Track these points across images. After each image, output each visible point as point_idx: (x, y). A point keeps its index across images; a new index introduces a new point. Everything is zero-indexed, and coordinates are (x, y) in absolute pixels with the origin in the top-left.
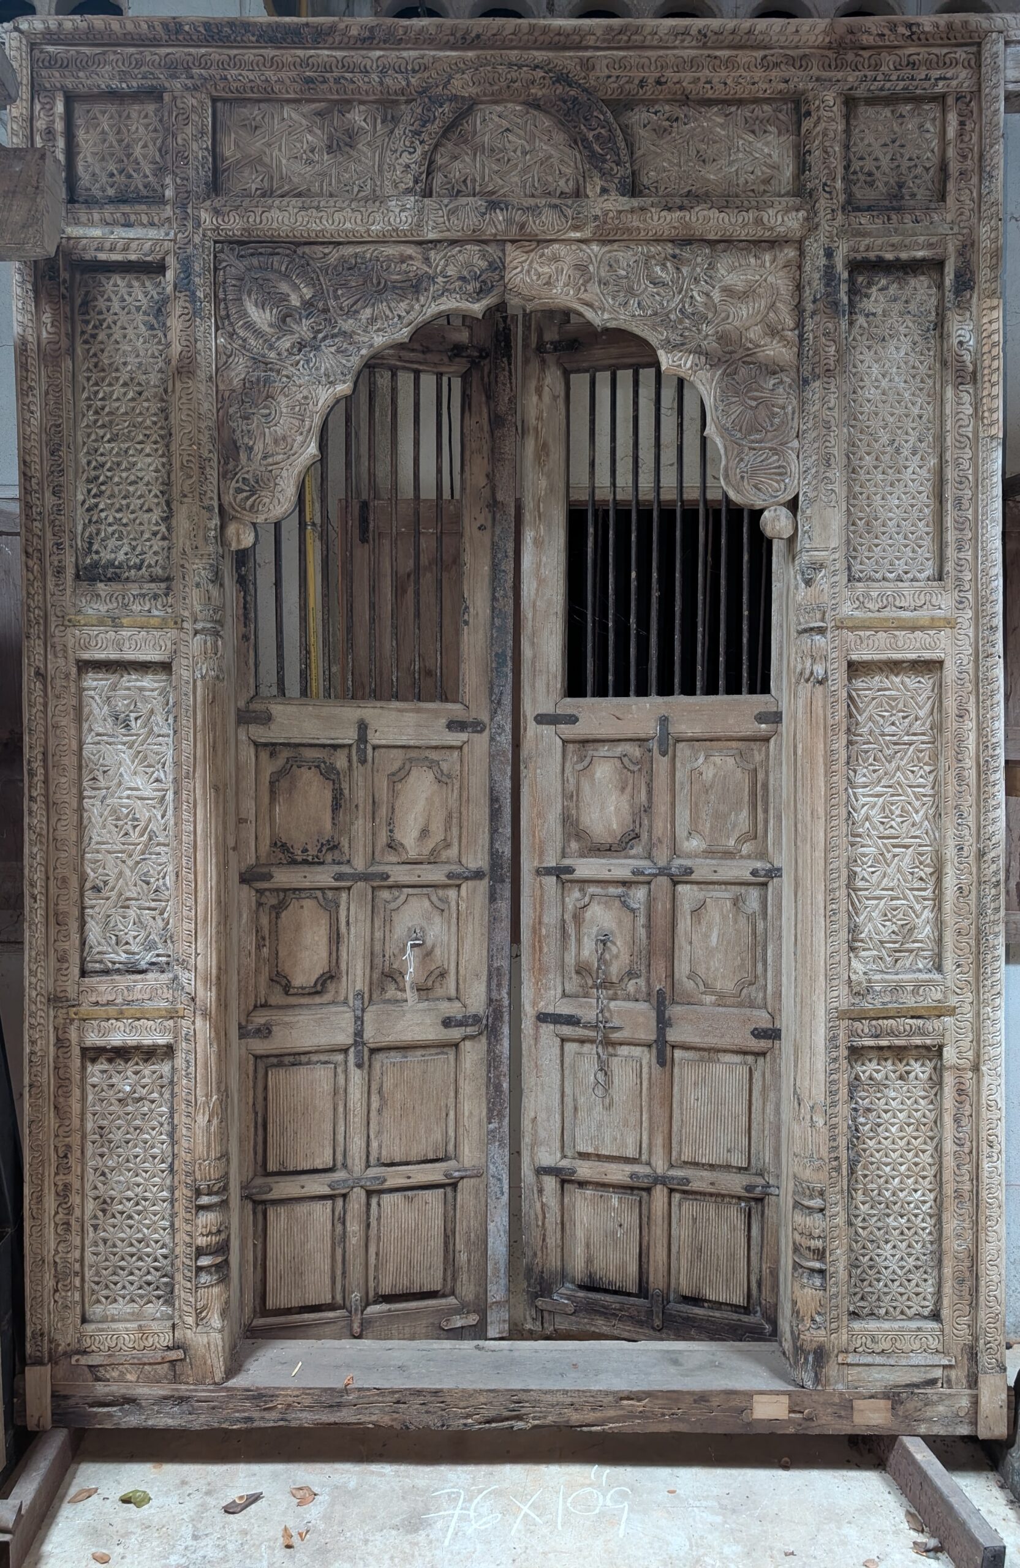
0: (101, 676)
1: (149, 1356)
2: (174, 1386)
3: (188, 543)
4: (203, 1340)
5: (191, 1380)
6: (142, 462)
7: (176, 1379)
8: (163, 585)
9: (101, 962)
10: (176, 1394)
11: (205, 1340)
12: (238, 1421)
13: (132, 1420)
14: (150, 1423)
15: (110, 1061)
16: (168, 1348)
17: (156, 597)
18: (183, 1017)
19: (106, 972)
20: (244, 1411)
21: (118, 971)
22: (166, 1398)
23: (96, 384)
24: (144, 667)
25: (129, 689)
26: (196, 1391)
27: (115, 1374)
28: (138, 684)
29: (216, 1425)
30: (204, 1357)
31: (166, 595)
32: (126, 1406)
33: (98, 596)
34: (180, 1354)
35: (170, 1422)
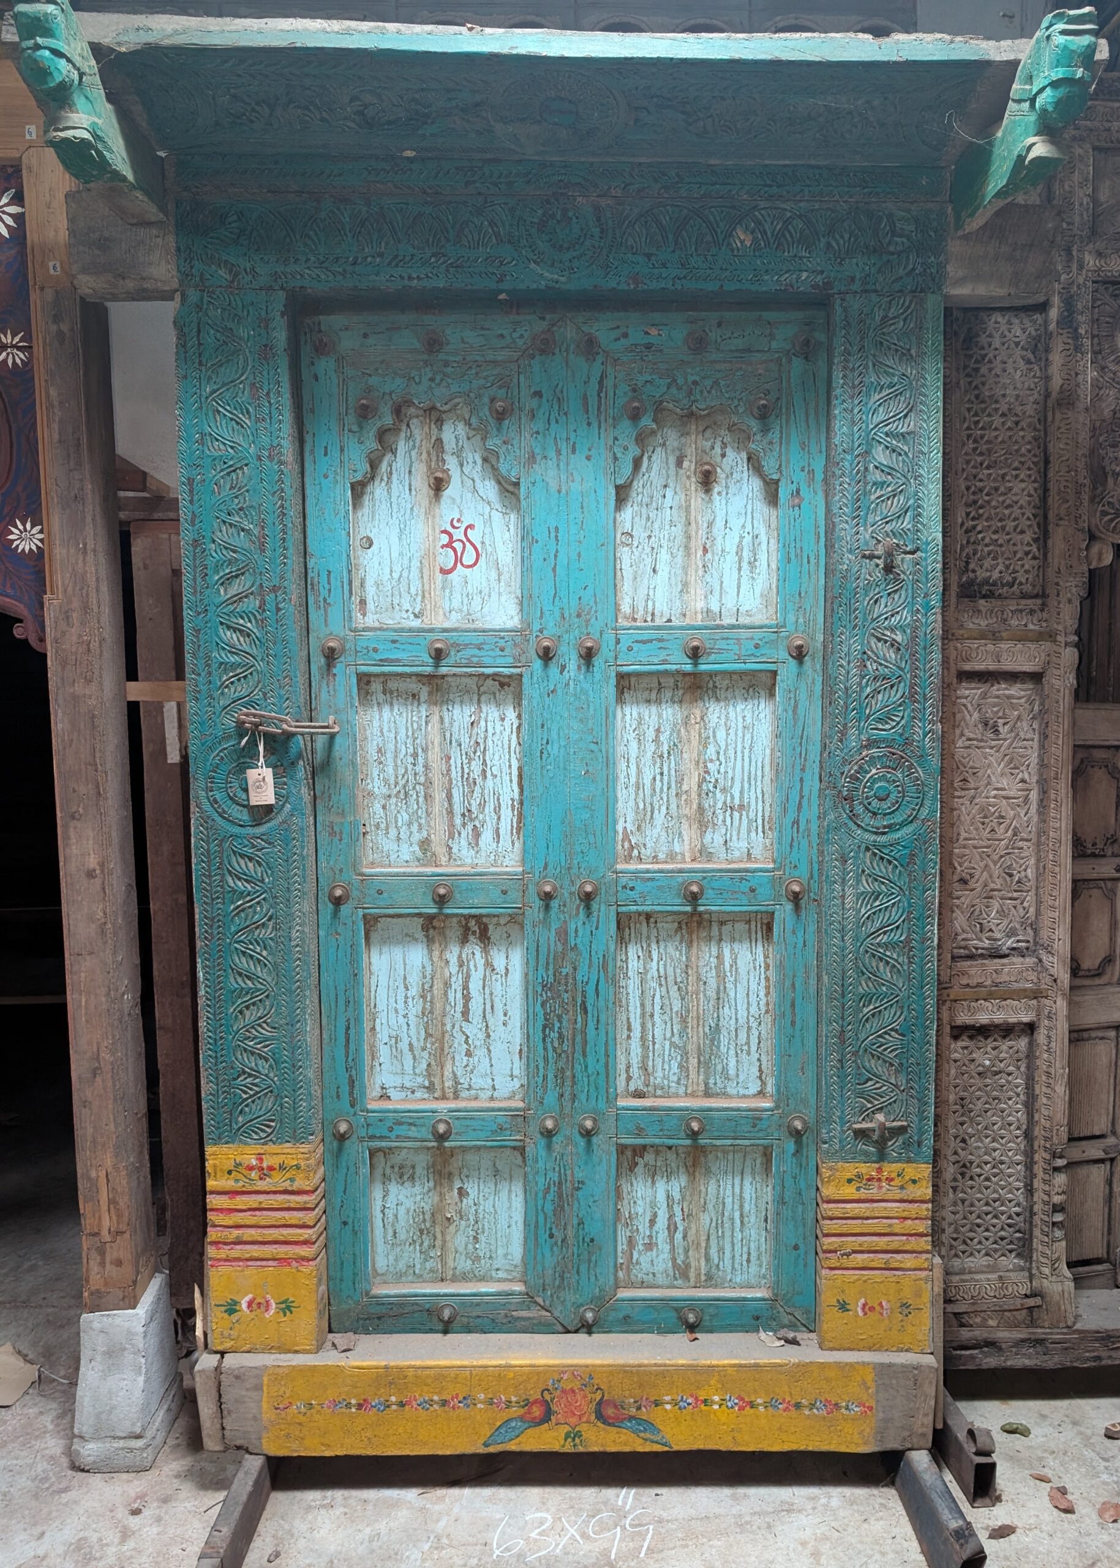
0: (973, 685)
1: (1009, 1304)
2: (1031, 1330)
3: (1063, 562)
4: (1058, 1288)
5: (1046, 1324)
6: (1018, 487)
7: (1033, 1323)
8: (1039, 601)
9: (965, 948)
10: (1033, 1337)
11: (1060, 1288)
12: (1088, 1359)
13: (991, 1361)
14: (1009, 1363)
15: (971, 1038)
16: (1026, 1296)
17: (1032, 612)
18: (1046, 997)
19: (971, 957)
20: (1093, 1351)
21: (982, 956)
22: (1023, 1341)
23: (976, 414)
24: (1013, 677)
25: (998, 697)
26: (1051, 1333)
27: (978, 1320)
28: (1007, 692)
29: (1068, 1364)
30: (1058, 1304)
31: (1042, 610)
32: (985, 1349)
33: (979, 611)
34: (1037, 1301)
35: (1027, 1362)
